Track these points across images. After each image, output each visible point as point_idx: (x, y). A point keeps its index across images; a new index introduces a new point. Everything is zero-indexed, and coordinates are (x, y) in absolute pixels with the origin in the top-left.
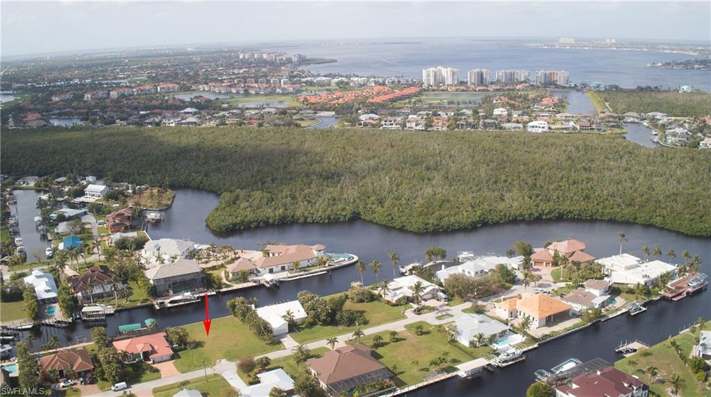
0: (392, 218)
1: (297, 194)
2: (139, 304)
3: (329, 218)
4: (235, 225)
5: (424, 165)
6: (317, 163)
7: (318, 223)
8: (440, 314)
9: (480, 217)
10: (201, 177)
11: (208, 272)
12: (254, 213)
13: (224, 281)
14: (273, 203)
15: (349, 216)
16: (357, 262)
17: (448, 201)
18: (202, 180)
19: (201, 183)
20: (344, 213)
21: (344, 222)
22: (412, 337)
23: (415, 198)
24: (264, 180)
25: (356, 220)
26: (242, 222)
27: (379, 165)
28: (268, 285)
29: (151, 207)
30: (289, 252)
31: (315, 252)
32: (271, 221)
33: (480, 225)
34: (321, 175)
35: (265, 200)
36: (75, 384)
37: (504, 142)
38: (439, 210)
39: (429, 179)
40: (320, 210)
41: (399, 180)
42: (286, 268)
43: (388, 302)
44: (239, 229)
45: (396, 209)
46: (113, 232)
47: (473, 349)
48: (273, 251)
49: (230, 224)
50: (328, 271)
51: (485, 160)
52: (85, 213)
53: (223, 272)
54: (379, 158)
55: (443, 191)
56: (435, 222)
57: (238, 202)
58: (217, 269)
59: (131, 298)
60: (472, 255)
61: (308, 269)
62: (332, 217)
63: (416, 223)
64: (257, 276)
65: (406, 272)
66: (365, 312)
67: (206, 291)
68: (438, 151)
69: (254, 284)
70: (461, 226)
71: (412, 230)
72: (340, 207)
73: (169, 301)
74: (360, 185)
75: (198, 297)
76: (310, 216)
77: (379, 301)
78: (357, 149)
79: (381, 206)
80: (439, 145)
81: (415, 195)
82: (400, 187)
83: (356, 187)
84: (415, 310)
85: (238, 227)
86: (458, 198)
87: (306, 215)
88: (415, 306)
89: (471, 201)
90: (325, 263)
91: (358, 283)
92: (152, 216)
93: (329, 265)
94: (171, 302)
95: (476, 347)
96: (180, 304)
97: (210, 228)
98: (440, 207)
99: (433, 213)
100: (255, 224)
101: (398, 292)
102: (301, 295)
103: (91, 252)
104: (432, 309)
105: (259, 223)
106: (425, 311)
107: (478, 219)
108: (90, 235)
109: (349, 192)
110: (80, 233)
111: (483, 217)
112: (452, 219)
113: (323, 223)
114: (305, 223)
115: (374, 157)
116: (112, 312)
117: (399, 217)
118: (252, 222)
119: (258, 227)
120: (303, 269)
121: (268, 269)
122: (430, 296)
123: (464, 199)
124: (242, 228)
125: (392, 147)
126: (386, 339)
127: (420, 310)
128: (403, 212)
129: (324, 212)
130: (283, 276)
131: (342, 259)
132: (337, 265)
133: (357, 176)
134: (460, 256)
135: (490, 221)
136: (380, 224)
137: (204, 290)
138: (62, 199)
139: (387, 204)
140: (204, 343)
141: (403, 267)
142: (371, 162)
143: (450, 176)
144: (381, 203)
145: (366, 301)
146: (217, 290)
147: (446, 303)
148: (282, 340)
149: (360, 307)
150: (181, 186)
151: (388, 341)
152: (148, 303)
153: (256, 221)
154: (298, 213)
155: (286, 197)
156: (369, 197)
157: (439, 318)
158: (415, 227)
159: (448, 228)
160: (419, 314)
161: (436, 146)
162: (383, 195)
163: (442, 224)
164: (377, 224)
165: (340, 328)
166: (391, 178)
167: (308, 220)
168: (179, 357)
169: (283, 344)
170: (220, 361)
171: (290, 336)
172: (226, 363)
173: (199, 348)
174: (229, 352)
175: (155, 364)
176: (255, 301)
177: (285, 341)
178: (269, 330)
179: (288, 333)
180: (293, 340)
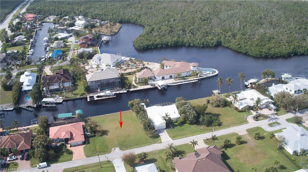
0: (240, 46)
1: (186, 28)
2: (78, 97)
3: (203, 44)
4: (148, 46)
5: (258, 16)
6: (199, 12)
7: (196, 47)
8: (271, 122)
9: (293, 50)
10: (136, 17)
11: (126, 76)
12: (160, 39)
13: (134, 83)
14: (172, 34)
15: (215, 43)
16: (217, 75)
17: (273, 38)
18: (137, 19)
19: (136, 20)
20: (212, 42)
21: (211, 47)
22: (252, 142)
23: (254, 35)
24: (169, 20)
25: (219, 46)
26: (153, 44)
27: (234, 15)
28: (160, 88)
29: (106, 33)
30: (176, 66)
31: (192, 67)
32: (169, 44)
33: (293, 55)
34: (201, 19)
35: (168, 32)
36: (17, 159)
37: (300, 6)
38: (268, 44)
39: (261, 24)
40: (198, 39)
41: (245, 23)
42: (173, 77)
43: (236, 109)
44: (151, 48)
45: (243, 41)
46: (81, 47)
47: (296, 157)
48: (167, 65)
49: (146, 45)
50: (198, 80)
51: (292, 16)
52: (71, 36)
53: (134, 77)
54: (233, 10)
55: (270, 32)
56: (267, 51)
57: (153, 32)
58: (131, 75)
59: (75, 92)
60: (290, 76)
61: (186, 78)
62: (205, 44)
63: (254, 51)
64: (154, 81)
65: (248, 85)
66: (220, 115)
67: (121, 90)
68: (265, 8)
69: (152, 87)
70: (282, 54)
71: (252, 55)
72: (210, 38)
73: (97, 95)
74: (223, 25)
75: (115, 94)
76: (192, 42)
77: (230, 107)
78: (222, 5)
79: (234, 38)
80: (266, 6)
81: (254, 33)
82: (245, 28)
83: (220, 26)
84: (254, 117)
85: (150, 47)
86: (279, 37)
87: (190, 41)
88: (254, 113)
89: (287, 39)
90: (197, 74)
91: (217, 91)
92: (105, 38)
93: (200, 76)
94: (98, 97)
95: (297, 155)
96: (102, 98)
97: (135, 47)
98: (269, 41)
99: (265, 45)
100: (160, 45)
101: (243, 102)
102: (178, 100)
103: (65, 59)
104: (266, 117)
105: (162, 45)
106: (261, 118)
107: (292, 51)
108: (69, 49)
109: (216, 29)
110: (64, 47)
111: (294, 50)
112: (277, 50)
113: (199, 47)
114: (189, 46)
115: (231, 10)
116: (61, 101)
117: (245, 46)
118: (158, 44)
119: (162, 48)
120: (183, 78)
121: (161, 77)
122: (264, 106)
123: (283, 38)
124: (152, 48)
125: (240, 5)
126: (233, 141)
127: (258, 117)
128: (247, 43)
129: (201, 40)
130: (170, 82)
131: (208, 72)
132: (205, 77)
133: (221, 20)
134: (283, 76)
135: (299, 53)
136: (233, 50)
137: (119, 89)
138: (63, 28)
139: (238, 37)
140: (108, 131)
141: (246, 81)
142: (229, 12)
143: (273, 23)
144: (234, 36)
145: (221, 106)
146: (128, 90)
147: (276, 112)
148: (160, 134)
149: (217, 111)
150: (126, 22)
151: (234, 144)
152: (84, 96)
153: (161, 44)
154: (185, 40)
155: (180, 30)
156: (227, 33)
157: (271, 125)
158: (254, 53)
159: (274, 55)
160: (257, 120)
161: (264, 6)
162: (235, 32)
163: (271, 53)
164: (231, 49)
165: (202, 127)
166: (240, 23)
167: (191, 45)
168: (89, 143)
169: (161, 138)
170: (115, 149)
171: (167, 132)
172: (119, 151)
173: (104, 135)
174: (123, 142)
175: (72, 147)
176: (147, 102)
177: (162, 135)
178: (151, 127)
179: (165, 129)
180: (168, 135)
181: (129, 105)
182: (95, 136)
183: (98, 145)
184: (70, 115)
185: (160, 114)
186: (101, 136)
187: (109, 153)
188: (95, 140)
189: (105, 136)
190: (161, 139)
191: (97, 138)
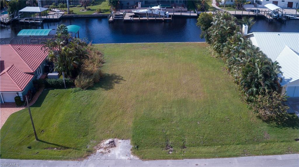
67: (186, 11)
75: (170, 15)
116: (56, 17)
152: (106, 14)
168: (39, 104)
170: (113, 144)
172: (124, 158)
173: (101, 89)
174: (154, 122)
183: (61, 115)
184: (45, 32)
186: (89, 87)
187: (81, 158)
188: (63, 100)
191: (76, 91)
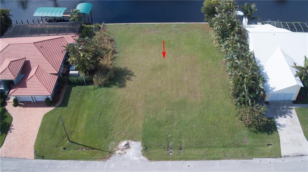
169: (278, 136)
170: (128, 146)
171: (298, 115)
172: (136, 158)
175: (18, 107)
176: (251, 10)
177: (284, 126)
178: (258, 95)
179: (295, 102)
180: (300, 128)
181: (203, 10)
182: (89, 82)
183: (85, 116)
184: (59, 13)
185: (285, 55)
186: (105, 85)
187: (105, 158)
188: (85, 98)
189: (114, 90)
190: (279, 141)
191: (95, 89)
